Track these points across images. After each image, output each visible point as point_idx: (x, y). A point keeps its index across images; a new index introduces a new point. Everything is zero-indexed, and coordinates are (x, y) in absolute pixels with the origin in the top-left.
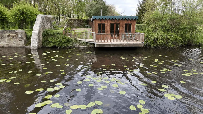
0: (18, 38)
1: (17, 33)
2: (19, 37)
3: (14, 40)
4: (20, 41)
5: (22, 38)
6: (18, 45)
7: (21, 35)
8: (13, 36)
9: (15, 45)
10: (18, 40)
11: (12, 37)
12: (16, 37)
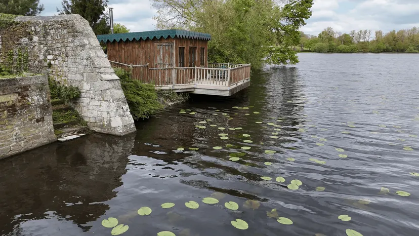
0: (30, 111)
1: (26, 88)
2: (37, 106)
3: (16, 122)
4: (38, 121)
5: (44, 108)
6: (33, 138)
7: (41, 96)
8: (11, 103)
9: (22, 143)
10: (31, 120)
11: (9, 111)
12: (24, 107)
